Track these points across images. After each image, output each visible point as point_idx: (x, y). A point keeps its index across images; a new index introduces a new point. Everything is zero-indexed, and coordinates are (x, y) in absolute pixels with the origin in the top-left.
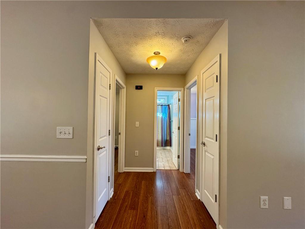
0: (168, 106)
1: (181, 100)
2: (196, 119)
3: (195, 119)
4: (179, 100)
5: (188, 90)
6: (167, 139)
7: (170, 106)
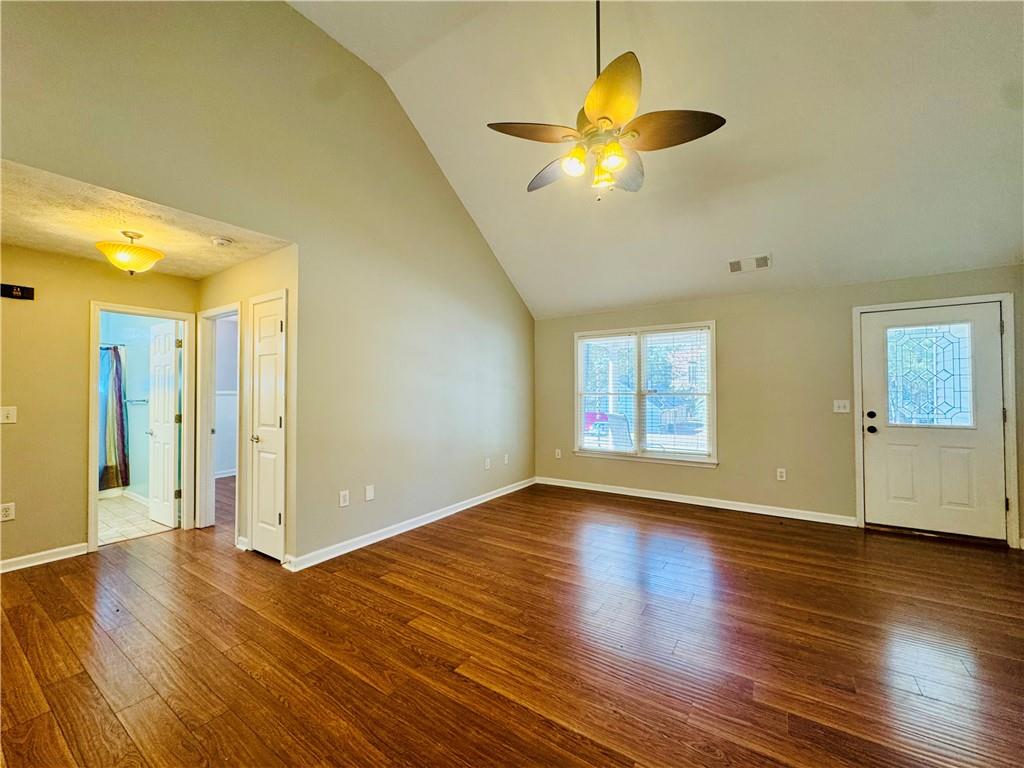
0: (111, 352)
1: (185, 344)
2: (235, 395)
3: (233, 392)
4: (179, 344)
5: (209, 323)
6: (109, 464)
7: (122, 351)
